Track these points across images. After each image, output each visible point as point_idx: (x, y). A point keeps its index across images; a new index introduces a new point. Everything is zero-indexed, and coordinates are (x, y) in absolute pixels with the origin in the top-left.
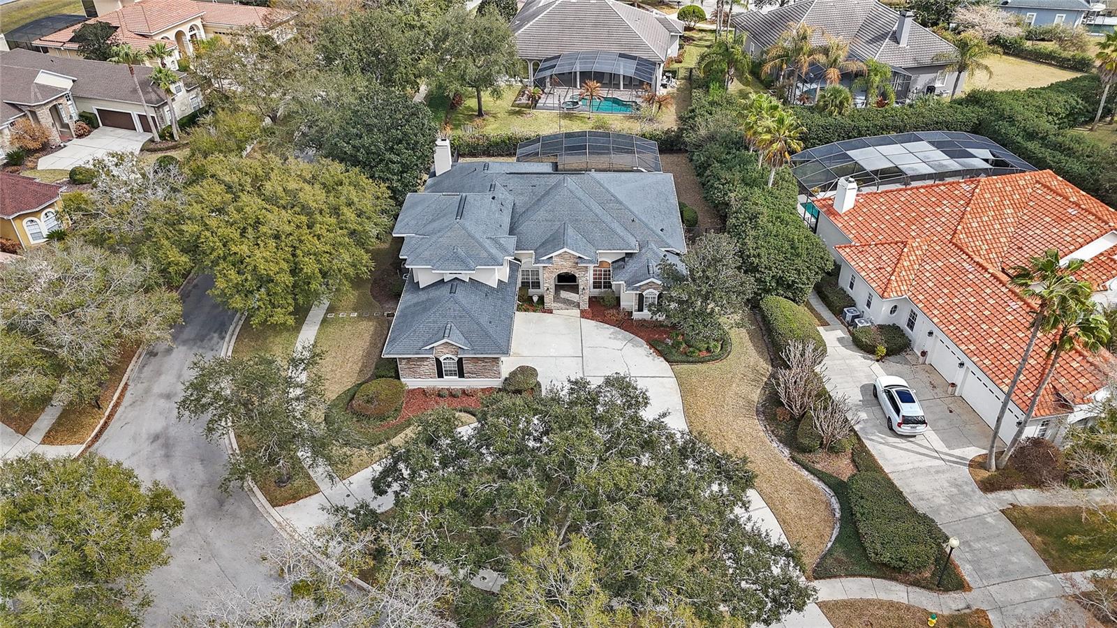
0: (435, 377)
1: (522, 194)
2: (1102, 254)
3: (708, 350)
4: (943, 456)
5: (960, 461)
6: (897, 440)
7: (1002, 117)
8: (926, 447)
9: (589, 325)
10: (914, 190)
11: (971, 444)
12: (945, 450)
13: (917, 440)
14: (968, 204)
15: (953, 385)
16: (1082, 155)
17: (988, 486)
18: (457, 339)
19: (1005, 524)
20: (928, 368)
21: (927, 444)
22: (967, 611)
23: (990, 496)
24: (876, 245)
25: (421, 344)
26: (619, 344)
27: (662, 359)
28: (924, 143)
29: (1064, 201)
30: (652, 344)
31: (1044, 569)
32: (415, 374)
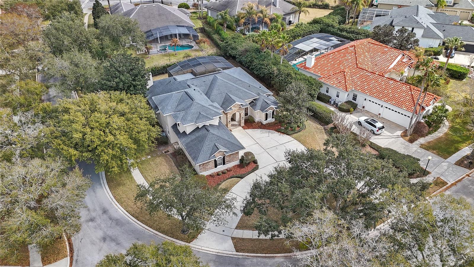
0: (214, 168)
1: (201, 86)
2: (399, 61)
3: (298, 127)
4: (393, 137)
5: (398, 137)
6: (377, 136)
7: (329, 26)
8: (386, 136)
9: (249, 131)
10: (333, 54)
11: (397, 131)
12: (392, 135)
13: (382, 134)
14: (356, 54)
15: (380, 114)
16: (362, 33)
17: (411, 141)
18: (222, 149)
19: (423, 151)
20: (366, 111)
21: (386, 135)
22: (435, 179)
23: (414, 144)
24: (333, 75)
25: (209, 155)
26: (267, 135)
27: (286, 135)
28: (315, 38)
29: (381, 47)
30: (278, 131)
31: (443, 160)
32: (206, 170)
